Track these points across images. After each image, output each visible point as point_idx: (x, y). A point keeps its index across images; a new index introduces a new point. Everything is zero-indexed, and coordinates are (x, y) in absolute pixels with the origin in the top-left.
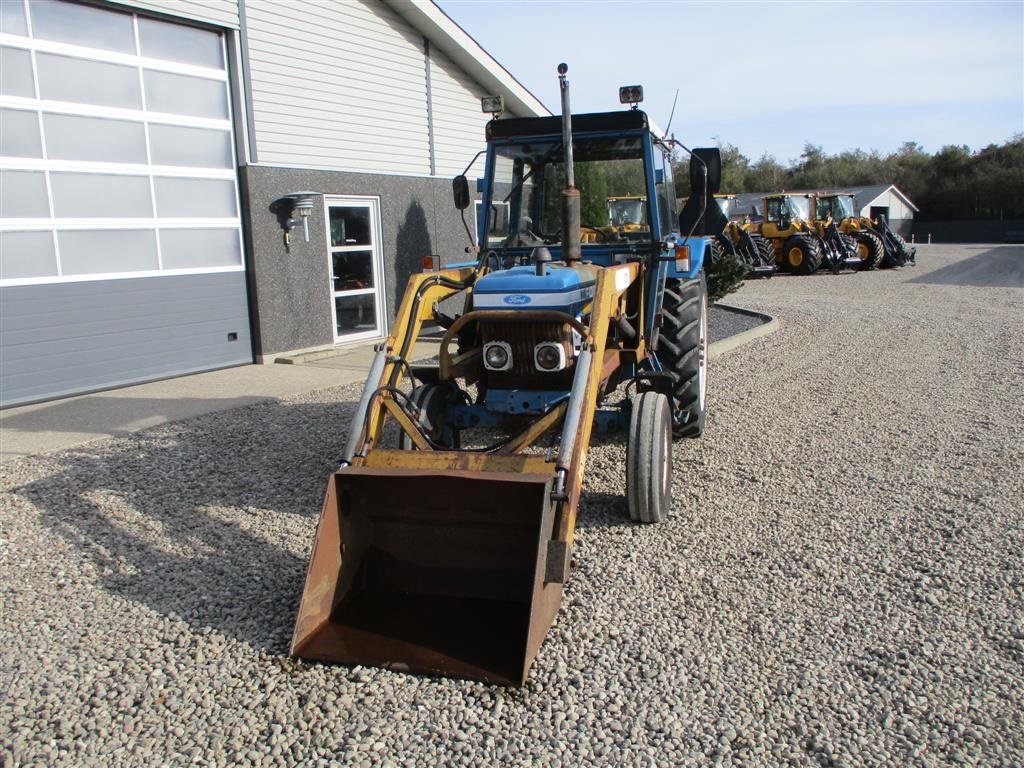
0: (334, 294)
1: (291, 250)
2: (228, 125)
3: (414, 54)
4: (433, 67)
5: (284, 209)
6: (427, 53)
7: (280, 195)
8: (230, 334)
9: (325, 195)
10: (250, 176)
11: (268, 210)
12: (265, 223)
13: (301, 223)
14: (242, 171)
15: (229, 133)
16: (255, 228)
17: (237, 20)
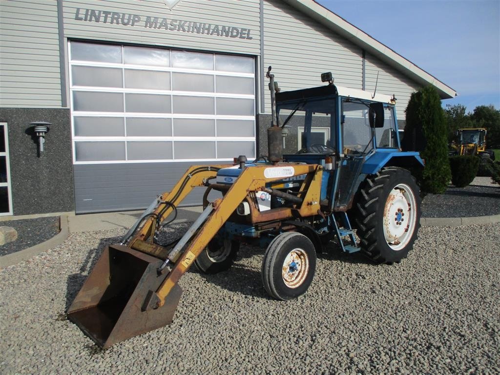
2: (253, 97)
3: (357, 59)
4: (367, 63)
6: (364, 57)
9: (299, 127)
10: (261, 119)
14: (257, 116)
15: (254, 100)
16: (261, 142)
17: (259, 51)
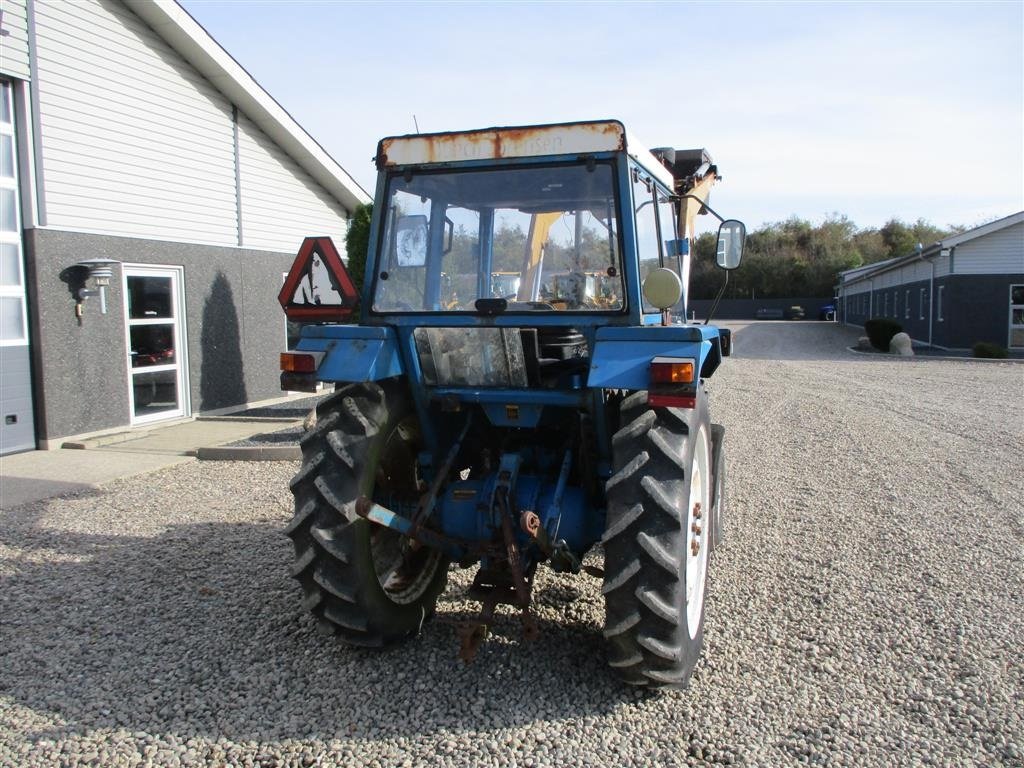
0: (132, 371)
1: (84, 322)
2: (12, 184)
3: (222, 120)
4: (242, 134)
5: (77, 277)
6: (235, 120)
7: (73, 263)
8: (8, 417)
9: (123, 264)
10: (38, 240)
11: (57, 278)
12: (55, 292)
13: (97, 293)
14: (27, 235)
15: (13, 192)
16: (42, 298)
17: (27, 71)
